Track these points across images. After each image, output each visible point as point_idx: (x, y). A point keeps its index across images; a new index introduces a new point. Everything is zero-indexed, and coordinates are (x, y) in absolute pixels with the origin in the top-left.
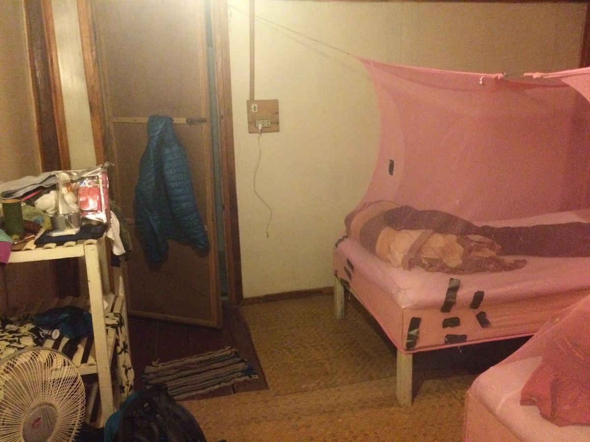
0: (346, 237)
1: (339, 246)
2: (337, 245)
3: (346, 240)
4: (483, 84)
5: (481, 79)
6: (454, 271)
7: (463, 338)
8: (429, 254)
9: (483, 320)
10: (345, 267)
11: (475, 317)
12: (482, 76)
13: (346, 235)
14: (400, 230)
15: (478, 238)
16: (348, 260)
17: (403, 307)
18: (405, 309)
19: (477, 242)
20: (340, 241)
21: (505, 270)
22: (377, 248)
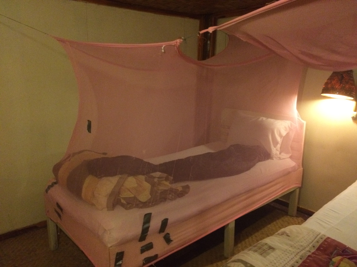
0: (55, 183)
1: (49, 191)
2: (47, 191)
3: (56, 186)
4: (165, 52)
5: (163, 48)
6: (145, 205)
7: (156, 256)
8: (126, 194)
9: (168, 240)
10: (55, 209)
11: (163, 239)
12: (164, 45)
13: (55, 181)
14: (101, 178)
15: (158, 174)
16: (57, 204)
17: (109, 245)
18: (111, 247)
19: (159, 178)
20: (49, 187)
21: (179, 197)
22: (83, 195)
